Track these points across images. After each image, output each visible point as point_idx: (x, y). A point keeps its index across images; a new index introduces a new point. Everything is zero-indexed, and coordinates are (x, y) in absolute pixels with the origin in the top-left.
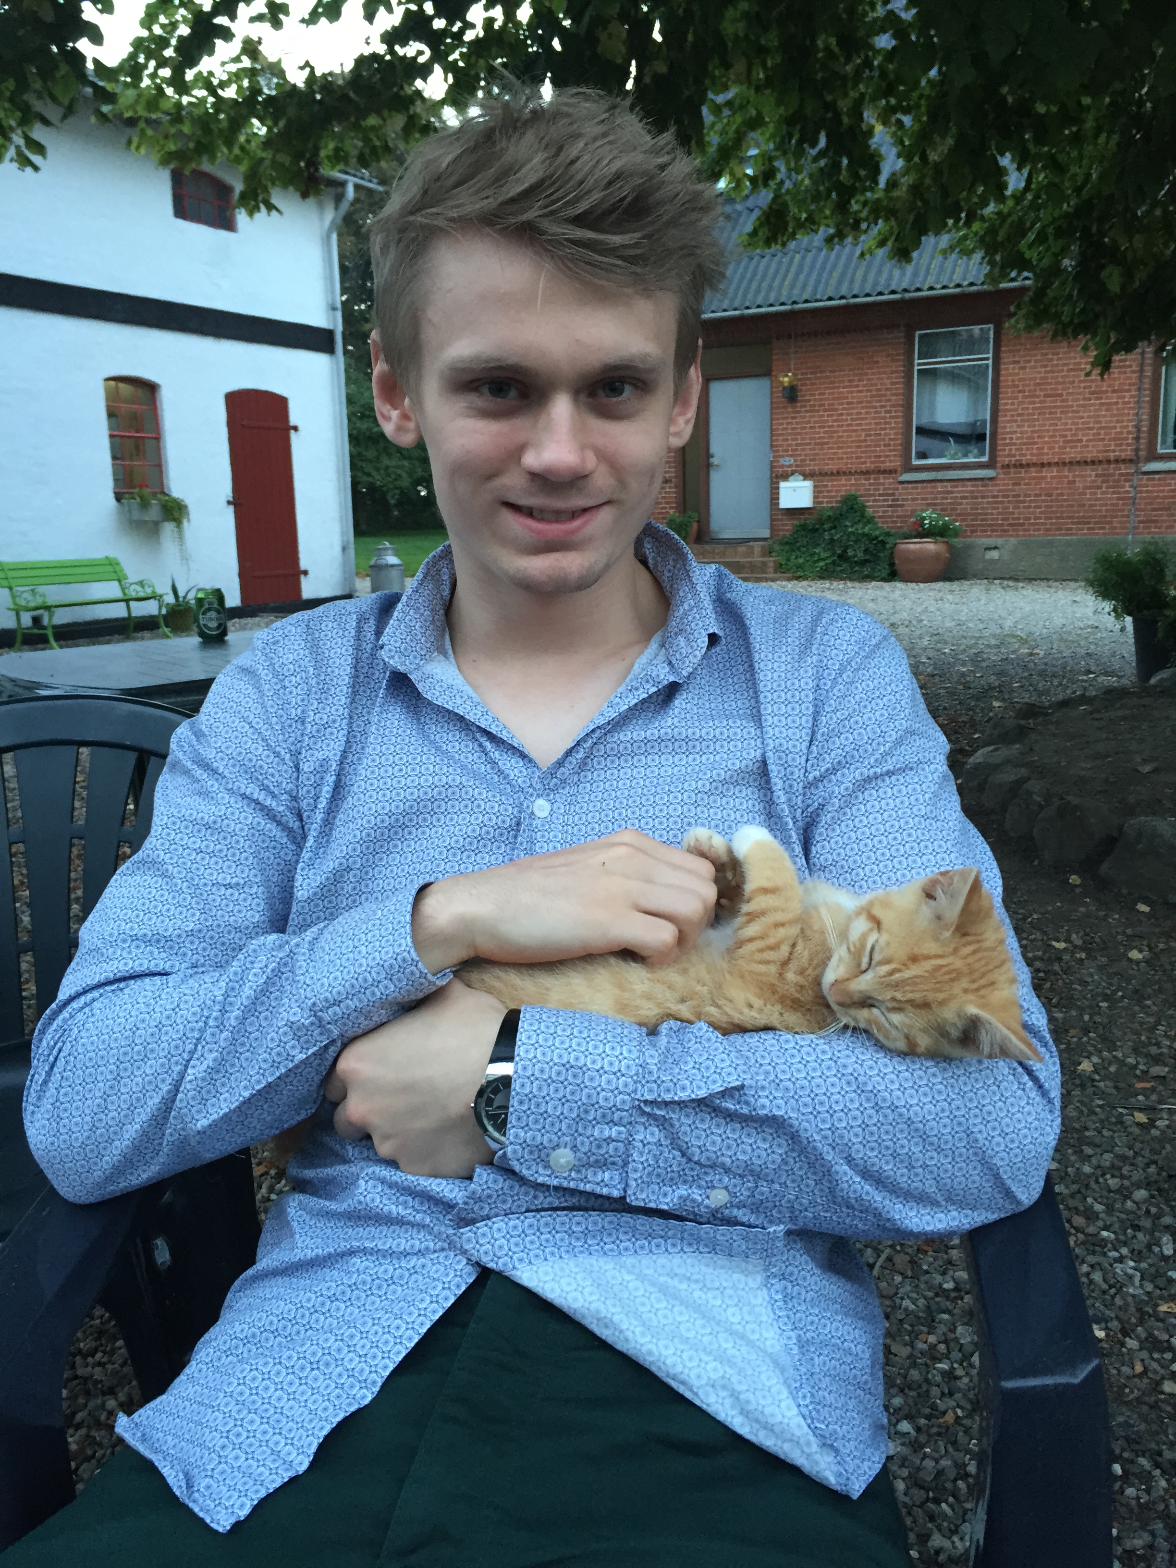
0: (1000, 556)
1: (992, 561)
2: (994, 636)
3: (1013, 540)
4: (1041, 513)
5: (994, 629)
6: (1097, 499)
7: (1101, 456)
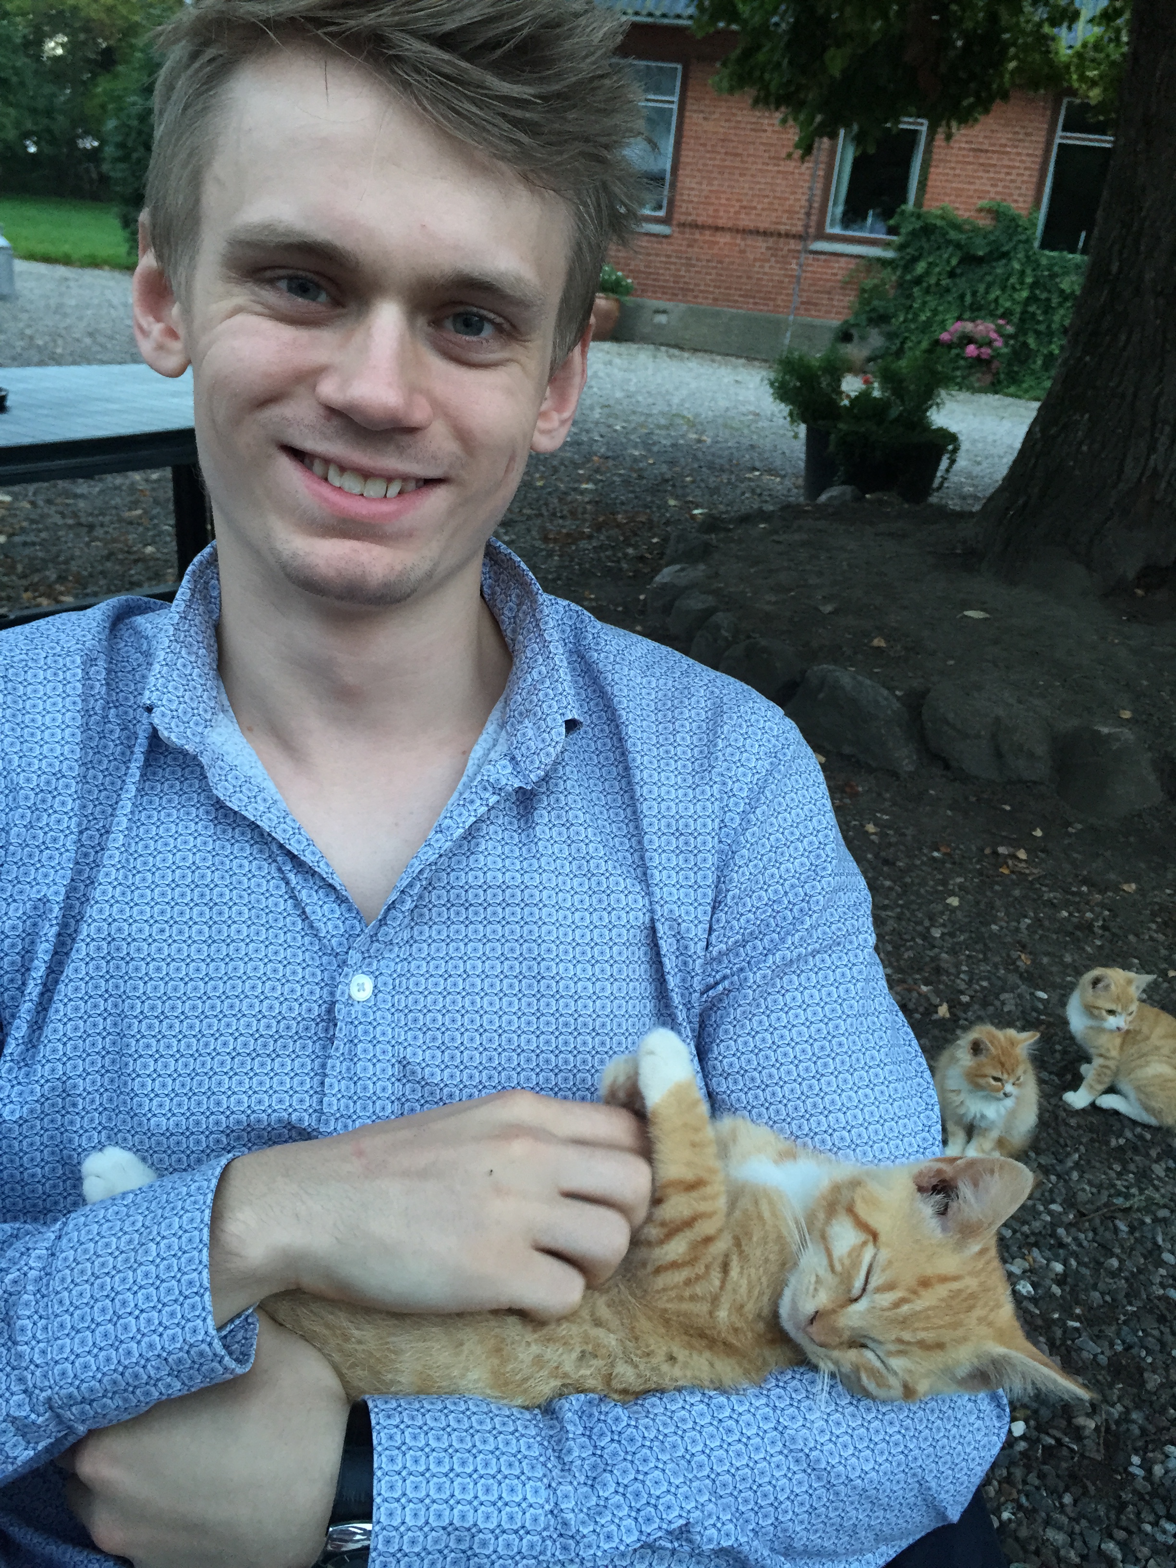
0: (669, 322)
1: (660, 326)
2: (662, 413)
3: (682, 306)
4: (711, 280)
5: (661, 406)
6: (765, 274)
7: (773, 227)
